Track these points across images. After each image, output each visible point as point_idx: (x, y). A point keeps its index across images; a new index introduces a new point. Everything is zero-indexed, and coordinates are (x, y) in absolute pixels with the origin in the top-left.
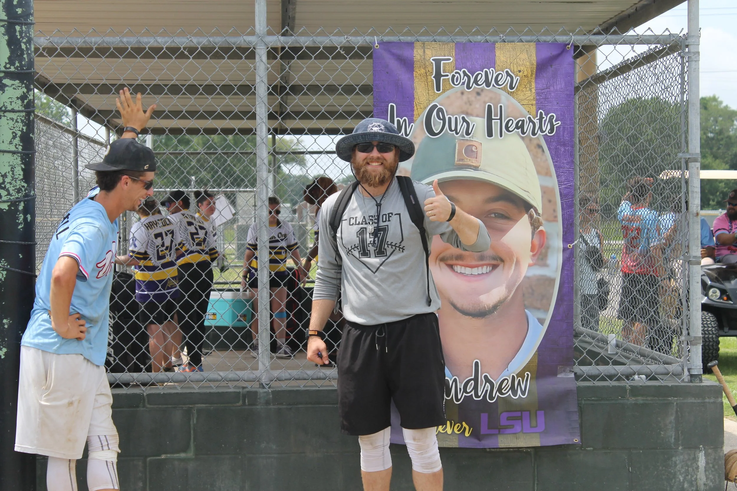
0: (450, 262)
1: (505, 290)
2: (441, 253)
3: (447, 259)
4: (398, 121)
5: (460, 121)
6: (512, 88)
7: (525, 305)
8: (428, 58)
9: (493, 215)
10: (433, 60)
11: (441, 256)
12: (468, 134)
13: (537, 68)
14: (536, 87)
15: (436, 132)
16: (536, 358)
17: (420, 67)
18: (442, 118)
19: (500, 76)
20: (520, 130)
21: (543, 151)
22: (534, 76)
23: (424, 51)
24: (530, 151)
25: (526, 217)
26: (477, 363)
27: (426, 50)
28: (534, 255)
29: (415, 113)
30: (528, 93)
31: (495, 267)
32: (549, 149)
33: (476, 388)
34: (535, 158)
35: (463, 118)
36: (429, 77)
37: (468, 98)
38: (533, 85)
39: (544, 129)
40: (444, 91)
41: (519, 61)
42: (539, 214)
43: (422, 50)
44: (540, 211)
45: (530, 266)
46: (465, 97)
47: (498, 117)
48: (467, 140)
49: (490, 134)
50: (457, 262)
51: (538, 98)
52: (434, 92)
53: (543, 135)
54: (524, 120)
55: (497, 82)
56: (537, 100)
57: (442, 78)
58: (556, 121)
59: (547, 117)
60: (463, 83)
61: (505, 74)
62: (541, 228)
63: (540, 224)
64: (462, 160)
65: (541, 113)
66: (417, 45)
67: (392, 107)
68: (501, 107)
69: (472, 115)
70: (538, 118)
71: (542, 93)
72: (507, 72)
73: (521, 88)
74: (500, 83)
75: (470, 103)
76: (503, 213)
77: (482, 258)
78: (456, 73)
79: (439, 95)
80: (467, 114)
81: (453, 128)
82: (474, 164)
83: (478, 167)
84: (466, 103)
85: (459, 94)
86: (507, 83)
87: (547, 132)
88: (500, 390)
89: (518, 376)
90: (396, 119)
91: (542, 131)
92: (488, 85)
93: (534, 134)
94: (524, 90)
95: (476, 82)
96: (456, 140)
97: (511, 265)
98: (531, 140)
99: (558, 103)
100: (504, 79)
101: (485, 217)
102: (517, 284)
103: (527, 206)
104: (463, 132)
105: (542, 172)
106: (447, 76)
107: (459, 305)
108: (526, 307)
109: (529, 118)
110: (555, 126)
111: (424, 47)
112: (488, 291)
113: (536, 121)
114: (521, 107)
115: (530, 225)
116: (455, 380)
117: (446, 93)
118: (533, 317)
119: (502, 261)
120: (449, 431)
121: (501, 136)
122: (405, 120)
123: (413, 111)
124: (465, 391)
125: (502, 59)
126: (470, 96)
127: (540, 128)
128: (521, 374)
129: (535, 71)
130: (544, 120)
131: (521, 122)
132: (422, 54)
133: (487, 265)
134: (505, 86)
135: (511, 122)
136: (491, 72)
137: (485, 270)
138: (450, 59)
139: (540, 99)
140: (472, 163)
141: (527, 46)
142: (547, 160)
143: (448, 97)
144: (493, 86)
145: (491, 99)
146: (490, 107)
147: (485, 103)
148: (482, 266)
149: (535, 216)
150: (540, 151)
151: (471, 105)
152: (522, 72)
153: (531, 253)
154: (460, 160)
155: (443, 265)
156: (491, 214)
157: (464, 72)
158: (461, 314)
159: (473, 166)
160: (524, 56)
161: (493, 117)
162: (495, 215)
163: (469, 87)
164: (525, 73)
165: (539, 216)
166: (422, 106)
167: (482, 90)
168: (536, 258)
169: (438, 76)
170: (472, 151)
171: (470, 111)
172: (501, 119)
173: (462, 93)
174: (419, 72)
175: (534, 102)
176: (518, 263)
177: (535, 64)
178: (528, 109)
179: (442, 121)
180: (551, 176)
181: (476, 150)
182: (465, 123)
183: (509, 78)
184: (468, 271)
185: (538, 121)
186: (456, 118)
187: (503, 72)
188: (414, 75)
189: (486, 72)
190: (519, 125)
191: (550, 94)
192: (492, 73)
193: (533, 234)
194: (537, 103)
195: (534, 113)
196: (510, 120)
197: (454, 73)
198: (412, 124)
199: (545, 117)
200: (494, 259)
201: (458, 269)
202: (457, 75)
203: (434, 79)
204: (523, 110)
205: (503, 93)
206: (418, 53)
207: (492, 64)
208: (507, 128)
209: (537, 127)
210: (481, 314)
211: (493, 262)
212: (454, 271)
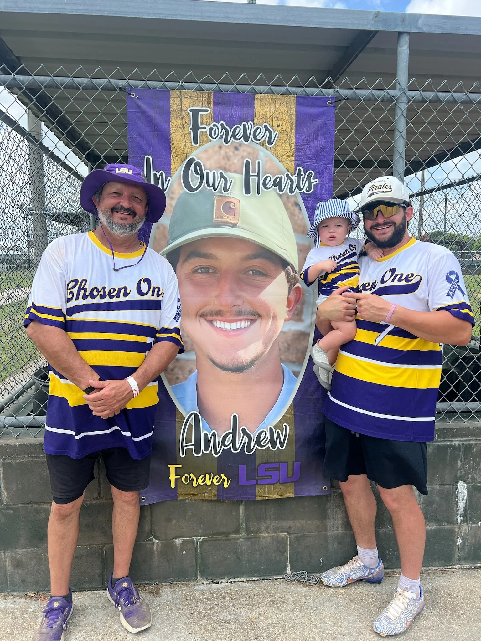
0: (210, 318)
1: (262, 345)
2: (200, 310)
3: (207, 315)
4: (155, 175)
5: (218, 177)
6: (270, 143)
7: (281, 359)
8: (185, 109)
9: (251, 272)
10: (190, 110)
11: (201, 312)
13: (296, 123)
14: (296, 143)
15: (194, 188)
16: (292, 409)
17: (177, 117)
18: (199, 173)
19: (259, 130)
20: (277, 187)
21: (300, 209)
22: (294, 131)
23: (181, 101)
24: (287, 209)
25: (283, 274)
26: (235, 417)
27: (183, 99)
28: (290, 311)
29: (172, 166)
30: (287, 149)
31: (253, 321)
32: (306, 207)
33: (234, 441)
34: (292, 216)
35: (221, 173)
36: (186, 129)
37: (226, 153)
38: (293, 140)
39: (302, 187)
40: (202, 144)
41: (278, 115)
42: (296, 271)
43: (179, 99)
44: (296, 268)
45: (286, 320)
46: (222, 152)
47: (256, 174)
48: (225, 196)
49: (247, 191)
50: (216, 318)
51: (297, 154)
52: (192, 145)
53: (300, 193)
54: (282, 177)
55: (255, 136)
56: (296, 156)
57: (199, 130)
58: (313, 179)
59: (305, 175)
60: (221, 137)
61: (263, 129)
62: (298, 285)
63: (297, 281)
64: (221, 217)
65: (300, 170)
66: (174, 94)
67: (148, 159)
68: (259, 163)
69: (230, 171)
70: (296, 175)
71: (302, 149)
72: (266, 126)
73: (280, 144)
74: (258, 138)
75: (227, 158)
76: (260, 270)
77: (240, 313)
78: (214, 125)
79: (197, 148)
80: (225, 169)
81: (211, 184)
82: (232, 222)
83: (236, 225)
84: (224, 158)
85: (217, 148)
86: (266, 138)
87: (304, 190)
88: (258, 442)
89: (276, 427)
90: (152, 173)
91: (300, 189)
92: (246, 139)
94: (284, 145)
95: (234, 136)
96: (215, 197)
97: (268, 320)
98: (288, 197)
99: (317, 160)
100: (262, 134)
101: (243, 274)
102: (274, 339)
103: (284, 264)
104: (221, 188)
105: (299, 230)
106: (205, 128)
107: (218, 361)
108: (282, 361)
109: (287, 175)
110: (313, 184)
111: (180, 96)
112: (245, 346)
113: (294, 178)
114: (280, 164)
115: (286, 281)
117: (204, 146)
118: (288, 370)
119: (260, 316)
120: (208, 483)
121: (259, 193)
122: (162, 174)
123: (170, 164)
124: (223, 444)
125: (261, 111)
126: (228, 150)
127: (298, 185)
128: (278, 426)
129: (294, 125)
130: (302, 177)
131: (279, 179)
132: (178, 103)
133: (246, 320)
134: (263, 142)
135: (269, 179)
136: (250, 126)
137: (243, 324)
138: (207, 111)
139: (299, 155)
140: (231, 220)
141: (287, 99)
142: (303, 218)
143: (206, 151)
144: (252, 140)
145: (249, 154)
146: (247, 162)
147: (243, 158)
148: (240, 321)
149: (292, 273)
150: (297, 209)
151: (228, 160)
152: (281, 127)
153: (288, 309)
154: (218, 217)
155: (203, 320)
156: (250, 271)
157: (222, 125)
158: (220, 370)
159: (231, 223)
160: (283, 109)
161: (251, 174)
162: (253, 272)
163: (227, 141)
164: (284, 128)
165: (296, 273)
166: (179, 160)
167: (240, 145)
168: (292, 313)
169: (195, 128)
170: (230, 208)
171: (227, 166)
172: (258, 176)
173: (220, 147)
174: (176, 123)
175: (293, 159)
176: (275, 318)
177: (294, 118)
178: (286, 165)
179: (199, 176)
181: (233, 207)
182: (222, 179)
183: (267, 132)
184: (227, 326)
185: (296, 178)
186: (214, 173)
187: (262, 126)
188: (171, 126)
189: (244, 126)
190: (277, 182)
191: (310, 150)
192: (251, 128)
193: (290, 290)
194: (296, 160)
195: (293, 170)
196: (269, 176)
197: (211, 126)
198: (169, 178)
199: (304, 174)
200: (252, 314)
201: (218, 324)
202: (215, 128)
203: (191, 131)
204: (282, 167)
205: (261, 148)
206: (174, 103)
207: (251, 118)
208: (265, 185)
209: (295, 185)
210: (239, 369)
211: (253, 317)
212: (213, 325)
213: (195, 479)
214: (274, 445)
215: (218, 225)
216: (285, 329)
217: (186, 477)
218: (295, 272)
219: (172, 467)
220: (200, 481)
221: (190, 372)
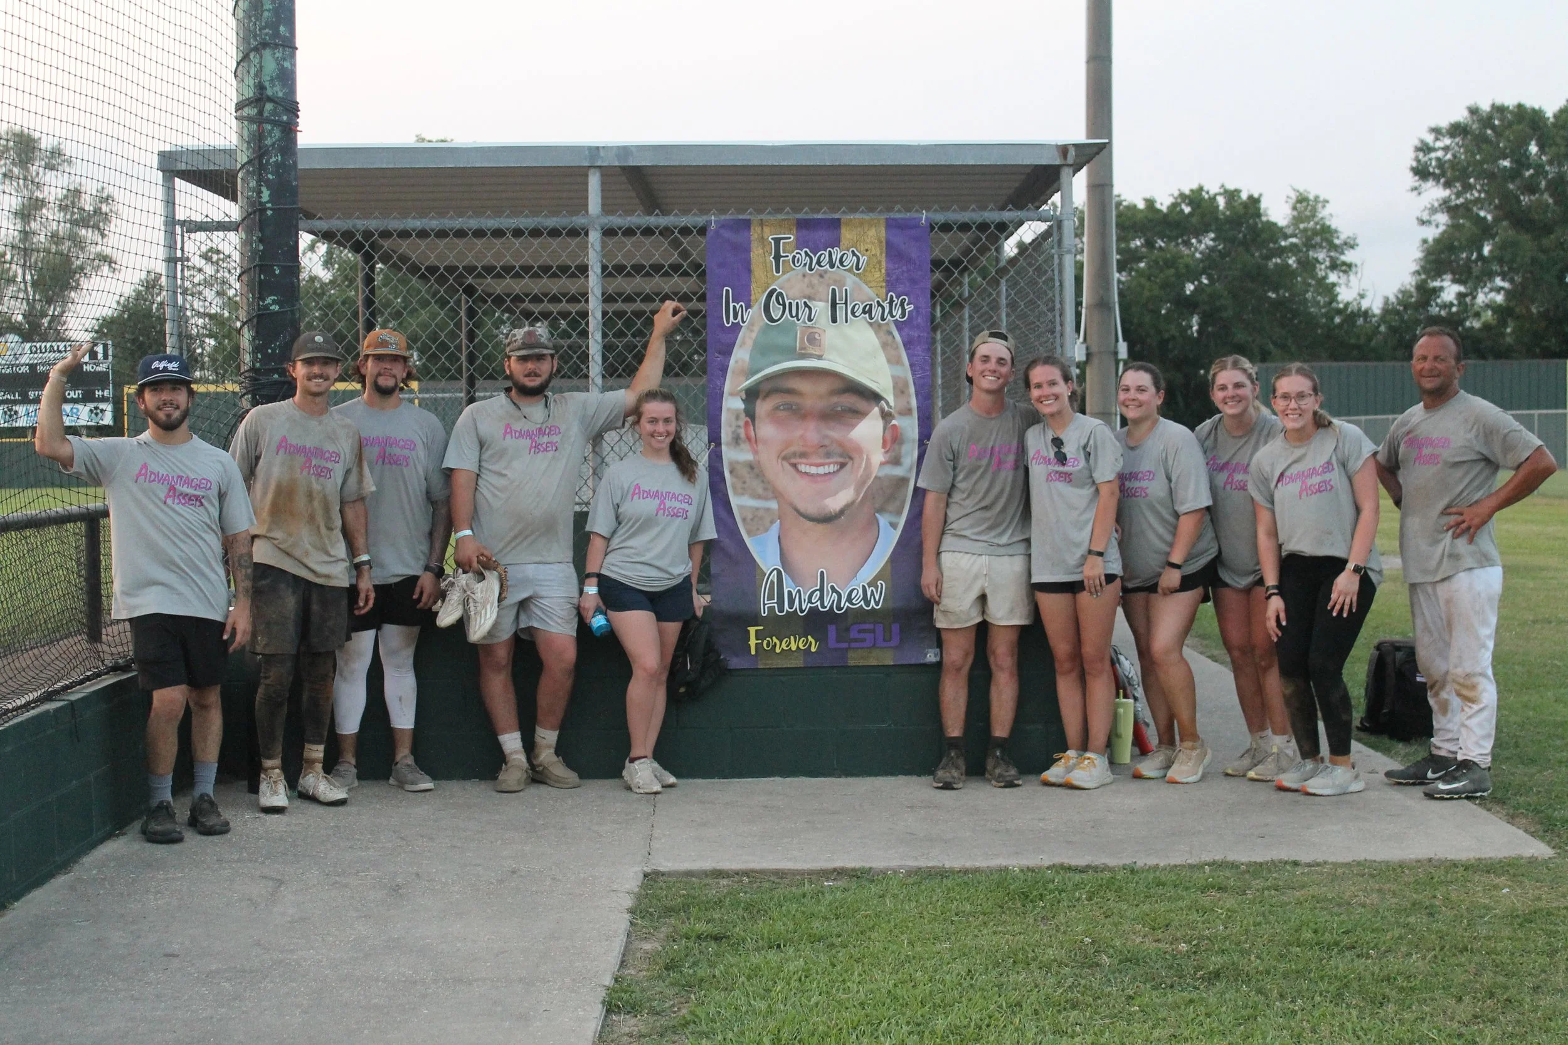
0: (793, 461)
1: (853, 492)
2: (782, 452)
3: (790, 458)
4: (734, 307)
5: (801, 305)
6: (858, 269)
7: (875, 508)
8: (766, 238)
10: (772, 239)
11: (783, 454)
12: (810, 320)
13: (886, 247)
14: (887, 267)
17: (758, 246)
18: (781, 303)
19: (845, 256)
21: (894, 338)
22: (884, 255)
23: (762, 230)
25: (876, 409)
26: (822, 573)
27: (764, 228)
28: (886, 453)
29: (753, 298)
30: (877, 274)
31: (842, 465)
32: (901, 335)
33: (821, 598)
35: (805, 303)
36: (767, 258)
37: (810, 281)
38: (884, 265)
39: (895, 314)
40: (784, 273)
41: (866, 239)
43: (760, 229)
44: (892, 404)
45: (882, 464)
46: (806, 280)
47: (844, 302)
48: (810, 327)
49: (834, 320)
50: (801, 461)
51: (888, 279)
52: (773, 275)
53: (893, 321)
54: (871, 304)
55: (841, 262)
56: (887, 282)
57: (782, 259)
58: (908, 305)
59: (898, 300)
60: (805, 265)
61: (850, 254)
62: (894, 422)
63: (893, 418)
64: (804, 349)
65: (891, 296)
66: (755, 223)
67: (727, 291)
68: (846, 290)
69: (814, 299)
70: (888, 301)
71: (894, 273)
72: (853, 252)
73: (869, 269)
74: (845, 264)
75: (811, 286)
76: (851, 407)
77: (828, 455)
78: (797, 253)
79: (779, 278)
80: (810, 298)
82: (818, 353)
83: (822, 357)
84: (808, 287)
85: (800, 277)
86: (853, 264)
87: (898, 317)
88: (849, 599)
89: (870, 585)
90: (731, 305)
91: (892, 316)
92: (832, 266)
93: (883, 319)
94: (873, 271)
95: (819, 263)
96: (798, 327)
97: (861, 463)
98: (880, 325)
99: (910, 285)
100: (850, 260)
101: (831, 410)
102: (867, 486)
103: (875, 397)
105: (893, 361)
106: (788, 256)
107: (802, 510)
108: (876, 510)
109: (878, 302)
110: (907, 311)
111: (762, 225)
112: (833, 494)
113: (886, 305)
114: (869, 290)
115: (880, 419)
116: (799, 591)
117: (786, 275)
118: (883, 520)
119: (851, 458)
120: (794, 648)
122: (741, 306)
123: (750, 295)
124: (810, 601)
125: (848, 237)
126: (812, 278)
127: (891, 312)
128: (873, 583)
129: (884, 249)
130: (894, 303)
131: (868, 307)
132: (759, 233)
133: (835, 463)
134: (850, 268)
135: (857, 306)
136: (836, 252)
137: (832, 469)
138: (790, 239)
139: (890, 280)
140: (816, 351)
141: (877, 224)
142: (898, 347)
143: (789, 280)
144: (838, 267)
145: (835, 281)
146: (834, 290)
147: (829, 286)
148: (829, 464)
149: (886, 408)
150: (890, 338)
151: (813, 288)
152: (869, 251)
153: (883, 451)
154: (801, 349)
155: (785, 464)
156: (838, 408)
157: (806, 252)
158: (805, 521)
159: (817, 355)
160: (872, 232)
161: (838, 302)
162: (842, 409)
163: (811, 269)
164: (874, 252)
165: (891, 409)
166: (760, 290)
167: (826, 272)
168: (888, 455)
169: (777, 257)
170: (815, 339)
171: (812, 295)
172: (846, 303)
174: (756, 252)
175: (884, 284)
176: (868, 460)
177: (884, 241)
178: (877, 292)
179: (781, 307)
180: (903, 365)
181: (819, 338)
182: (806, 309)
183: (854, 258)
184: (813, 470)
185: (888, 305)
186: (797, 303)
187: (848, 251)
188: (751, 255)
189: (830, 252)
190: (867, 310)
191: (902, 274)
192: (837, 254)
193: (885, 429)
194: (887, 285)
195: (884, 296)
196: (857, 304)
197: (794, 254)
198: (749, 310)
199: (896, 300)
200: (841, 456)
201: (803, 468)
202: (798, 256)
203: (773, 260)
204: (870, 292)
205: (848, 274)
206: (755, 232)
207: (836, 243)
208: (853, 313)
209: (887, 311)
210: (827, 519)
211: (840, 460)
212: (797, 470)
213: (778, 643)
214: (868, 603)
215: (803, 357)
216: (881, 474)
217: (768, 642)
218: (890, 407)
219: (752, 630)
220: (784, 646)
221: (772, 522)
